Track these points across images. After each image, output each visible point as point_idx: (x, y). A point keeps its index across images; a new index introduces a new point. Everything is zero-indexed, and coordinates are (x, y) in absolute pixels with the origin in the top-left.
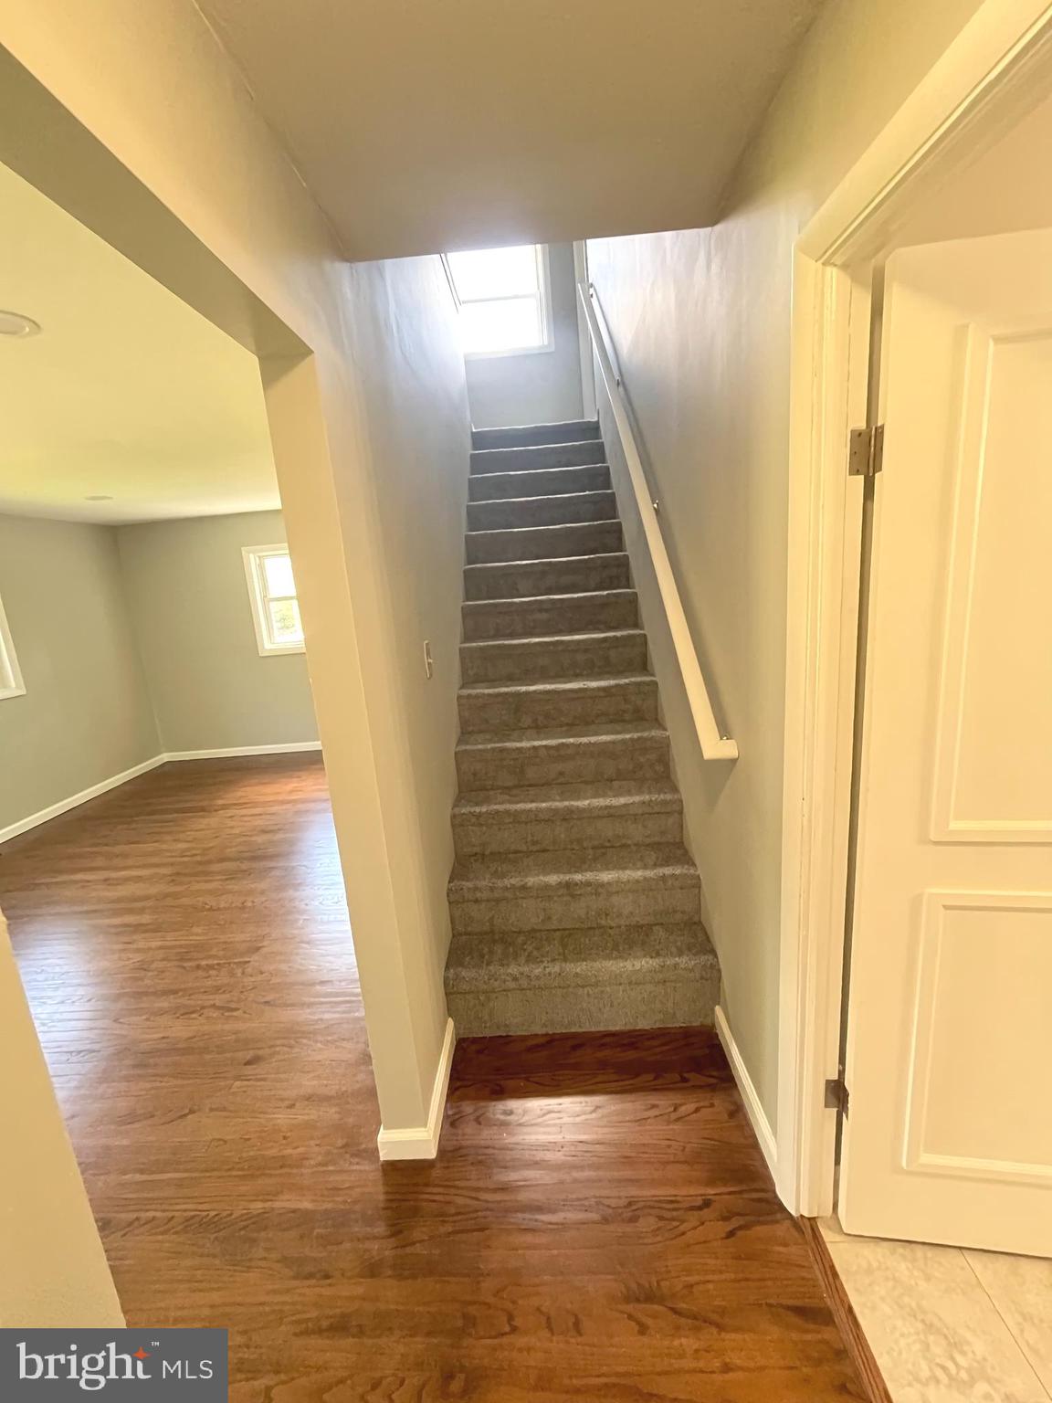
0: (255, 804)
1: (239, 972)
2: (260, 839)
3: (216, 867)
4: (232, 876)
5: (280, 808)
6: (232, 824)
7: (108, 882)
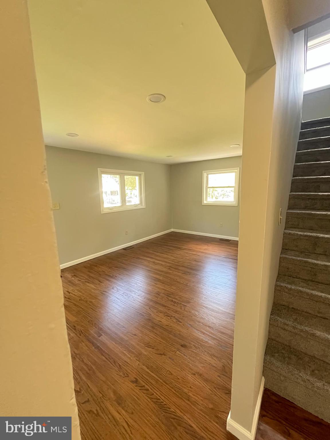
0: (194, 251)
1: (183, 308)
2: (194, 263)
3: (181, 268)
4: (185, 273)
5: (201, 254)
6: (187, 255)
7: (154, 263)
